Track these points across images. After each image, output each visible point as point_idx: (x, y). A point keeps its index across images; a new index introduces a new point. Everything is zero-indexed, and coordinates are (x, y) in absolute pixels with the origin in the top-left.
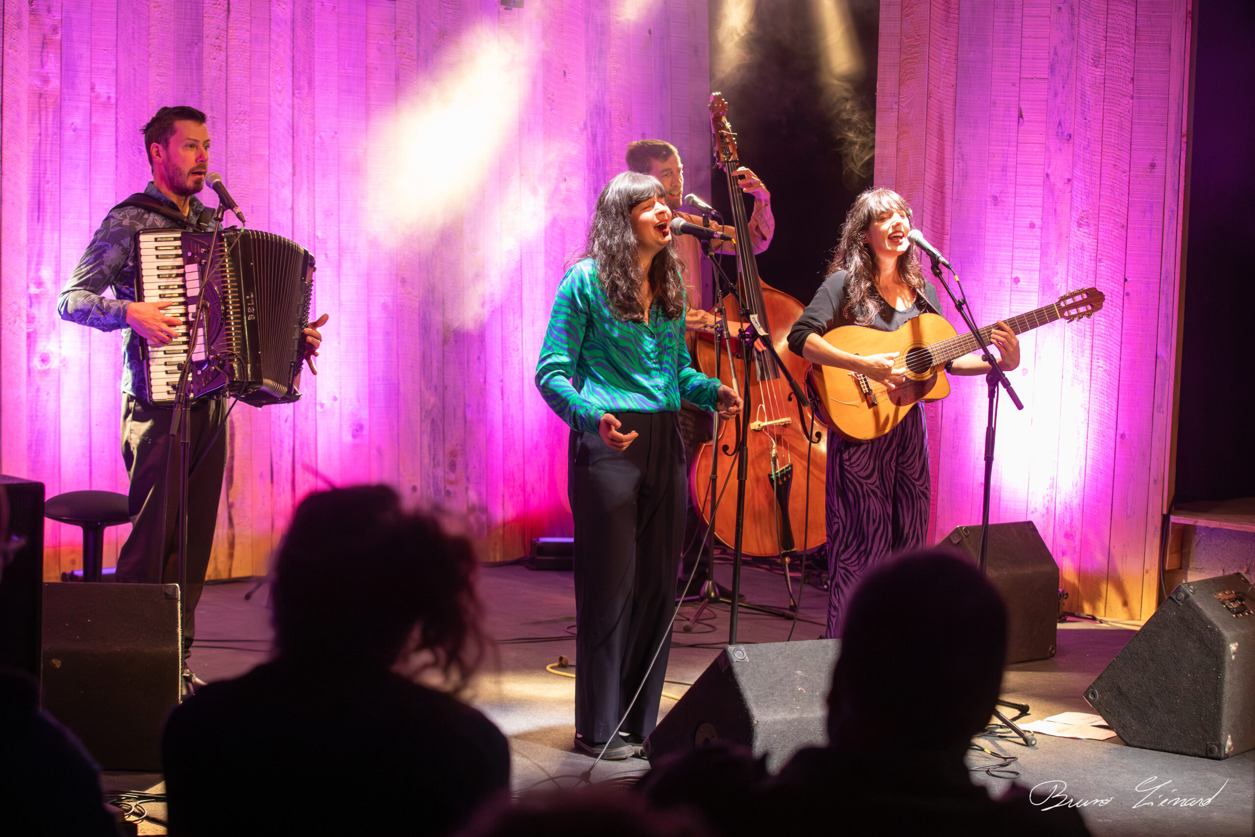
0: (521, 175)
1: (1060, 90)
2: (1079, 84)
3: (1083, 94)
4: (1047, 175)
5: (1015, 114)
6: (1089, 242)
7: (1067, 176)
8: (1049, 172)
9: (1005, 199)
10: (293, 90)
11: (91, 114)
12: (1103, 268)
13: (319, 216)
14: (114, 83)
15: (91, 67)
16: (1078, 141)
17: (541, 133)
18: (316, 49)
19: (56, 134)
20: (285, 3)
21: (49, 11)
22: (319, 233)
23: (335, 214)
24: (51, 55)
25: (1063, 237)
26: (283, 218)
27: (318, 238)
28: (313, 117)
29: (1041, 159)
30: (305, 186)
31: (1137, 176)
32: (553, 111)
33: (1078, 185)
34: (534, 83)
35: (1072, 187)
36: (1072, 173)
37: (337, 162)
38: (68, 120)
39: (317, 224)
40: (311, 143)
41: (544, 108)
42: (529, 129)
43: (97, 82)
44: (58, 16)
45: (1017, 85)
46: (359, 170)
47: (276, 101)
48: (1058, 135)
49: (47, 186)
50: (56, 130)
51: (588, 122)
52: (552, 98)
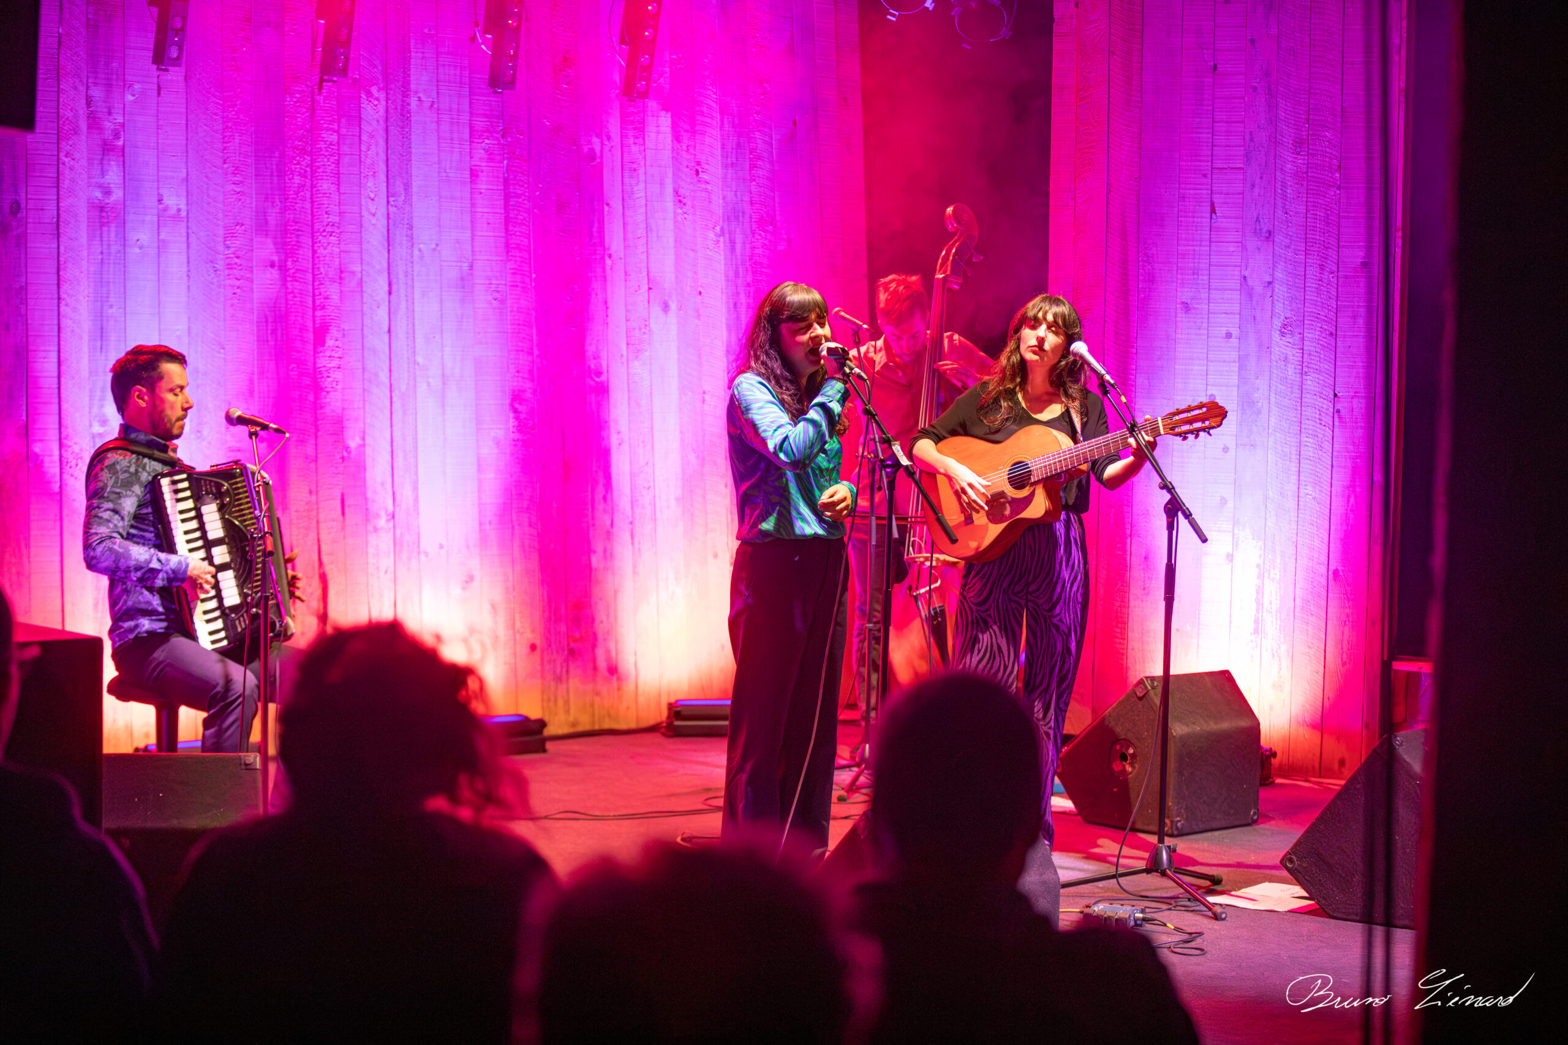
0: (650, 289)
1: (1258, 181)
2: (1278, 174)
3: (1284, 186)
4: (1245, 277)
5: (1207, 209)
6: (1293, 354)
7: (1268, 279)
8: (1247, 274)
9: (1195, 306)
10: (388, 197)
11: (158, 229)
12: (1310, 382)
13: (420, 340)
14: (185, 194)
15: (158, 175)
16: (1278, 238)
17: (672, 240)
18: (413, 150)
19: (119, 252)
20: (377, 99)
21: (110, 113)
22: (420, 359)
23: (438, 337)
24: (113, 163)
25: (1264, 348)
26: (379, 342)
27: (418, 364)
28: (411, 228)
29: (1237, 260)
30: (403, 306)
31: (1346, 277)
32: (685, 216)
33: (1280, 290)
34: (662, 184)
35: (1273, 291)
36: (1272, 275)
37: (439, 278)
38: (132, 236)
39: (418, 348)
40: (409, 257)
41: (675, 212)
42: (658, 237)
43: (165, 192)
44: (120, 120)
45: (1209, 176)
46: (463, 287)
47: (368, 210)
48: (1256, 232)
49: (110, 311)
50: (119, 248)
51: (726, 227)
52: (684, 201)
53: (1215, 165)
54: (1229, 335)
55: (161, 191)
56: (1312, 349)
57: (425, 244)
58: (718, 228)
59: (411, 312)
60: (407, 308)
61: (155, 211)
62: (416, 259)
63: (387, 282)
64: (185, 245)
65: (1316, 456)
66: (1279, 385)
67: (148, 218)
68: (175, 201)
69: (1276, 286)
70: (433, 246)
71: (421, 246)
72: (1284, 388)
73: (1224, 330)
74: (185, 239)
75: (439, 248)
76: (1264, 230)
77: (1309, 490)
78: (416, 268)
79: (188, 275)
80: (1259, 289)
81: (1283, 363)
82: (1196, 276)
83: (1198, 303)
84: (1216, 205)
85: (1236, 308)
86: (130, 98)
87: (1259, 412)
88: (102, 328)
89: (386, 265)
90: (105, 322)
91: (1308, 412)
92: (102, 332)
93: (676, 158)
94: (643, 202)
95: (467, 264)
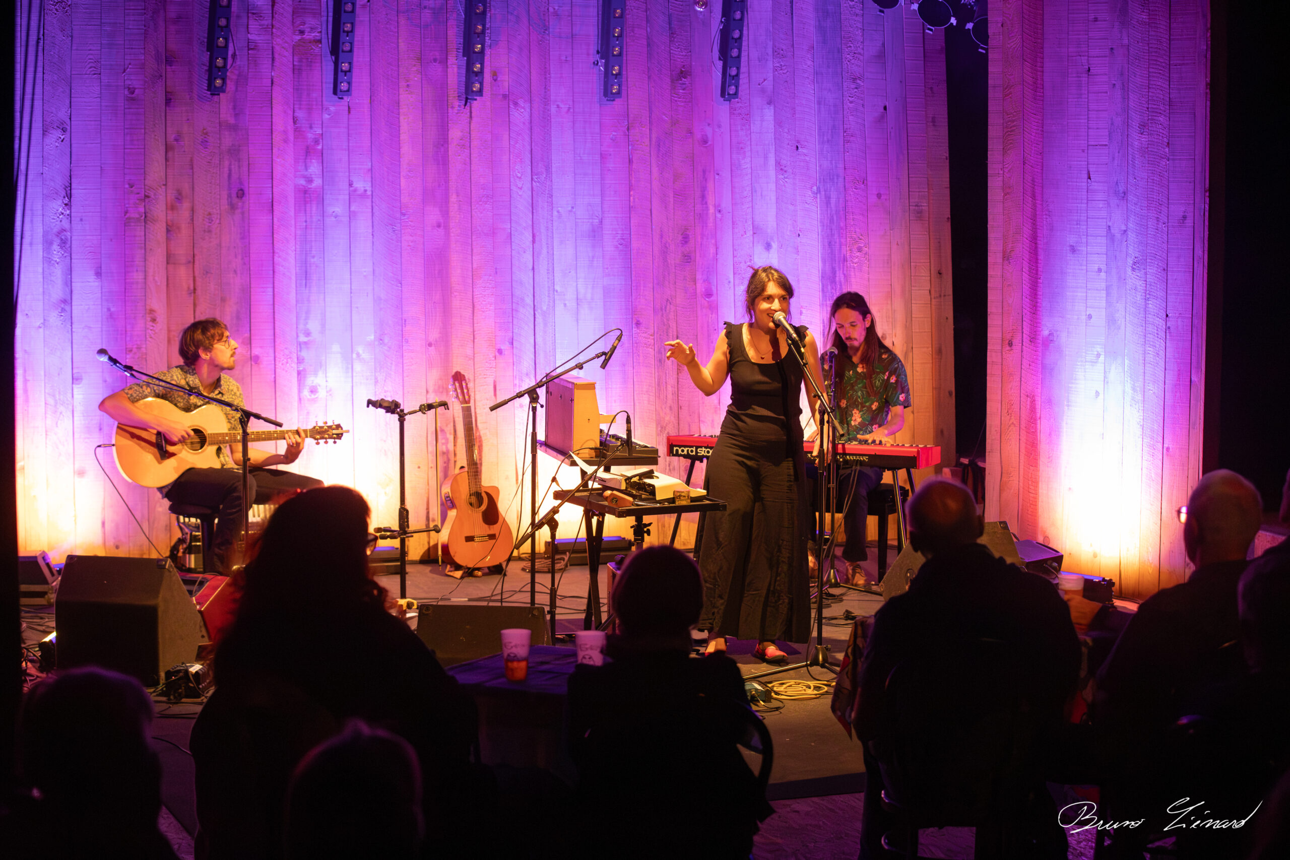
0: (754, 233)
1: (1117, 154)
2: (1129, 149)
3: (1134, 158)
4: (1109, 227)
5: (1086, 176)
6: (1140, 284)
7: (1124, 228)
8: (1110, 224)
9: (1078, 248)
10: (532, 175)
11: (350, 204)
12: (1151, 305)
13: (558, 275)
14: (370, 179)
15: (349, 168)
16: (1131, 197)
17: (774, 198)
18: (553, 142)
19: (319, 220)
20: (524, 108)
21: (311, 127)
22: (557, 288)
23: (573, 272)
24: (314, 161)
25: (1122, 279)
26: (526, 277)
27: (557, 291)
28: (551, 196)
29: (1104, 214)
30: (544, 251)
31: (1173, 227)
32: (786, 180)
33: (1132, 236)
34: (766, 158)
35: (1127, 237)
36: (1126, 225)
37: (574, 231)
38: (330, 210)
39: (556, 280)
40: (549, 217)
41: (776, 178)
42: (761, 195)
43: (354, 179)
44: (319, 131)
45: (1086, 151)
46: (594, 236)
47: (517, 186)
48: (1116, 193)
49: (312, 260)
50: (319, 218)
51: (821, 187)
52: (785, 169)
53: (1090, 143)
54: (1100, 270)
55: (351, 179)
56: (1152, 281)
57: (561, 207)
58: (815, 188)
59: (551, 255)
60: (548, 252)
61: (347, 192)
62: (555, 218)
63: (531, 234)
64: (371, 214)
65: (1155, 361)
66: (1131, 308)
67: (341, 197)
68: (362, 184)
69: (1129, 233)
70: (570, 209)
71: (559, 209)
72: (1135, 310)
73: (1096, 267)
74: (371, 210)
75: (574, 210)
76: (1121, 192)
77: (1151, 387)
78: (555, 224)
79: (373, 235)
80: (1118, 236)
81: (1134, 291)
82: (1079, 226)
83: (1080, 246)
84: (1091, 173)
85: (1104, 250)
86: (326, 116)
87: (1119, 328)
88: (306, 272)
89: (531, 223)
90: (308, 268)
91: (1150, 328)
92: (306, 274)
93: (778, 139)
94: (750, 171)
95: (597, 221)
